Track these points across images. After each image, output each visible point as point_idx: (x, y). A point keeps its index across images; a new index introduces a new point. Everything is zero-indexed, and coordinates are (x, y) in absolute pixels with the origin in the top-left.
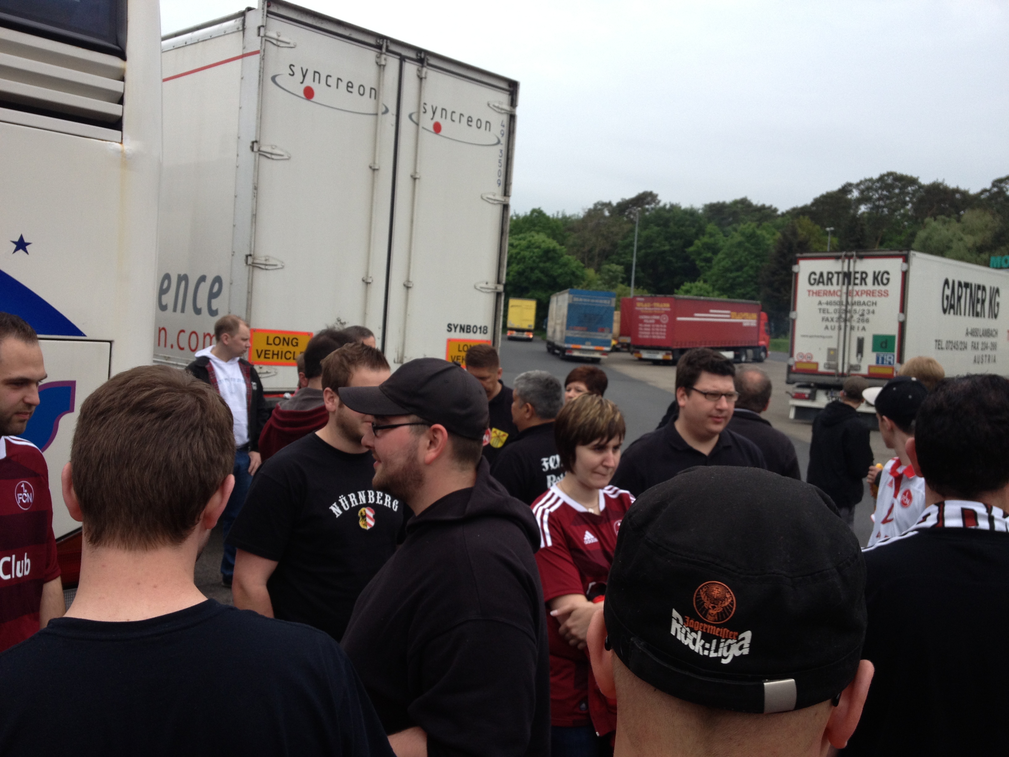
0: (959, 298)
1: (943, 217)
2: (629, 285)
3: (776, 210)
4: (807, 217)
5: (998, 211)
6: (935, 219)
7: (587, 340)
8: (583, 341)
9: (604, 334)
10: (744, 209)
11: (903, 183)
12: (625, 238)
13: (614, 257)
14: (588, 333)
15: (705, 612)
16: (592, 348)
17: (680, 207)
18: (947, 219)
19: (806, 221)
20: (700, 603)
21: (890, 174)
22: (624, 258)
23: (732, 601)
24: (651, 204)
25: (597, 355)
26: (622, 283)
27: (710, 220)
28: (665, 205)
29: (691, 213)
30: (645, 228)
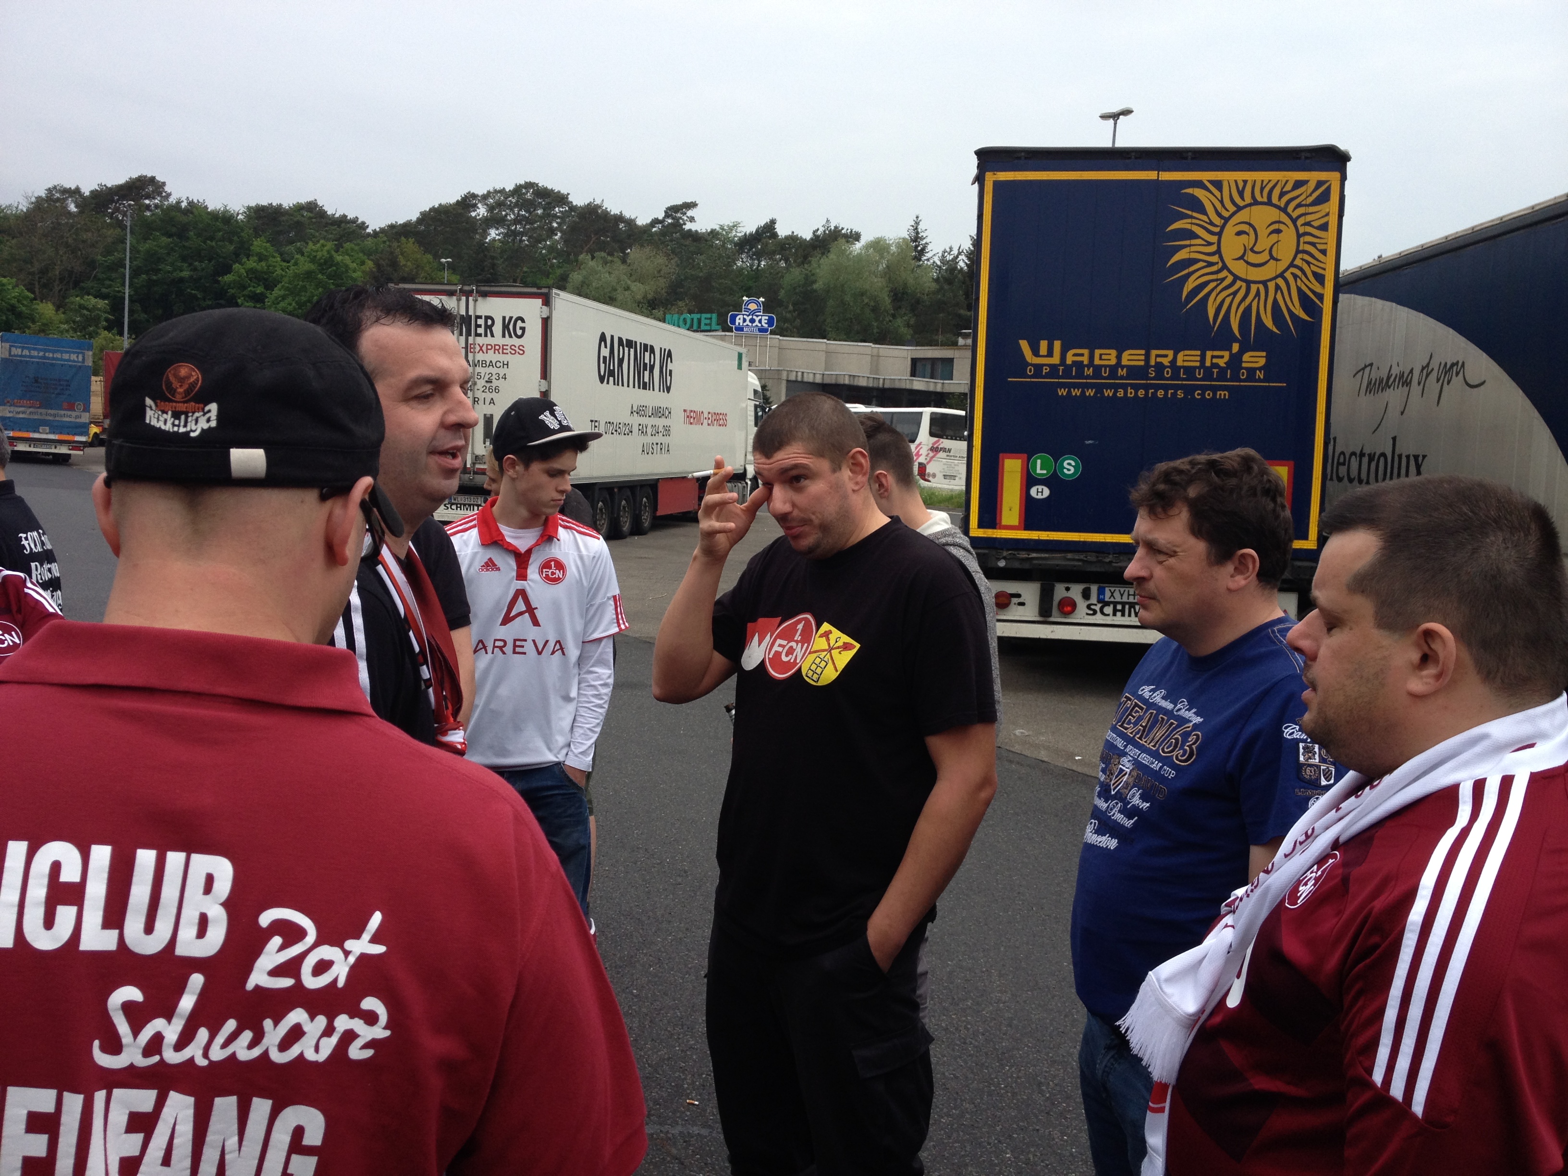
0: (621, 361)
1: (603, 254)
2: (121, 334)
3: (363, 226)
4: (411, 240)
5: (673, 252)
6: (593, 258)
7: (44, 423)
8: (35, 426)
9: (74, 414)
10: (314, 220)
11: (547, 200)
12: (108, 252)
13: (89, 284)
14: (43, 411)
15: (173, 392)
16: (52, 437)
17: (206, 207)
18: (609, 258)
19: (410, 245)
20: (169, 384)
21: (529, 185)
22: (110, 286)
23: (198, 378)
24: (154, 198)
25: (63, 450)
26: (108, 329)
27: (257, 232)
28: (179, 202)
29: (224, 219)
30: (146, 239)
